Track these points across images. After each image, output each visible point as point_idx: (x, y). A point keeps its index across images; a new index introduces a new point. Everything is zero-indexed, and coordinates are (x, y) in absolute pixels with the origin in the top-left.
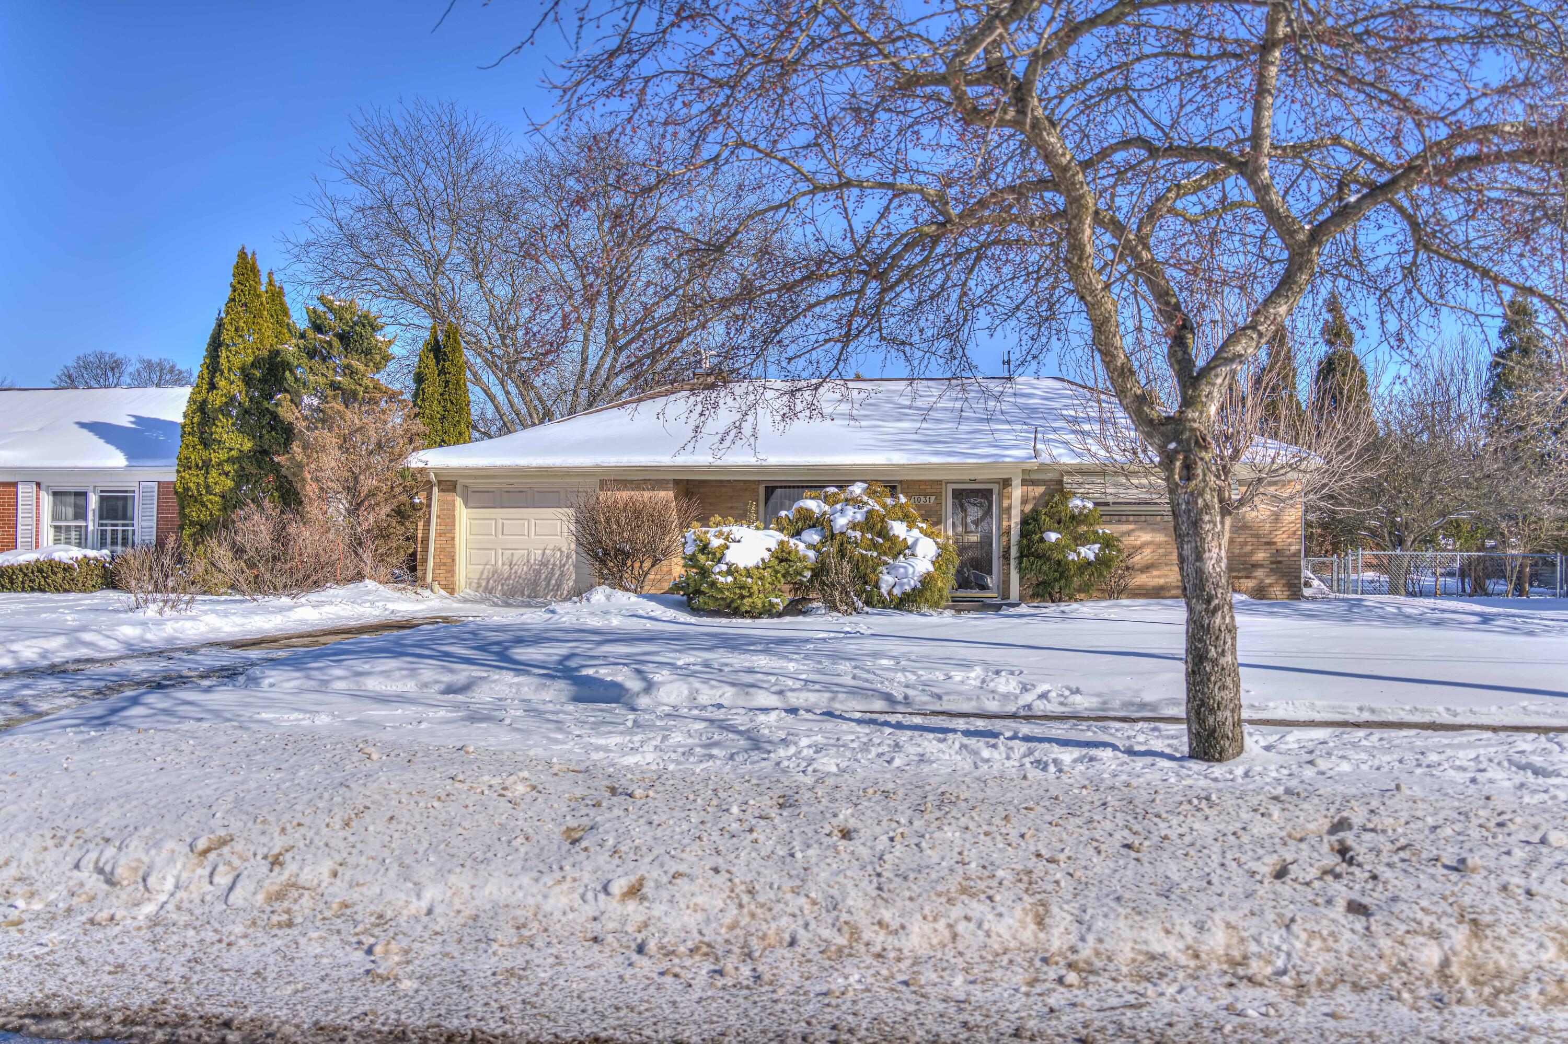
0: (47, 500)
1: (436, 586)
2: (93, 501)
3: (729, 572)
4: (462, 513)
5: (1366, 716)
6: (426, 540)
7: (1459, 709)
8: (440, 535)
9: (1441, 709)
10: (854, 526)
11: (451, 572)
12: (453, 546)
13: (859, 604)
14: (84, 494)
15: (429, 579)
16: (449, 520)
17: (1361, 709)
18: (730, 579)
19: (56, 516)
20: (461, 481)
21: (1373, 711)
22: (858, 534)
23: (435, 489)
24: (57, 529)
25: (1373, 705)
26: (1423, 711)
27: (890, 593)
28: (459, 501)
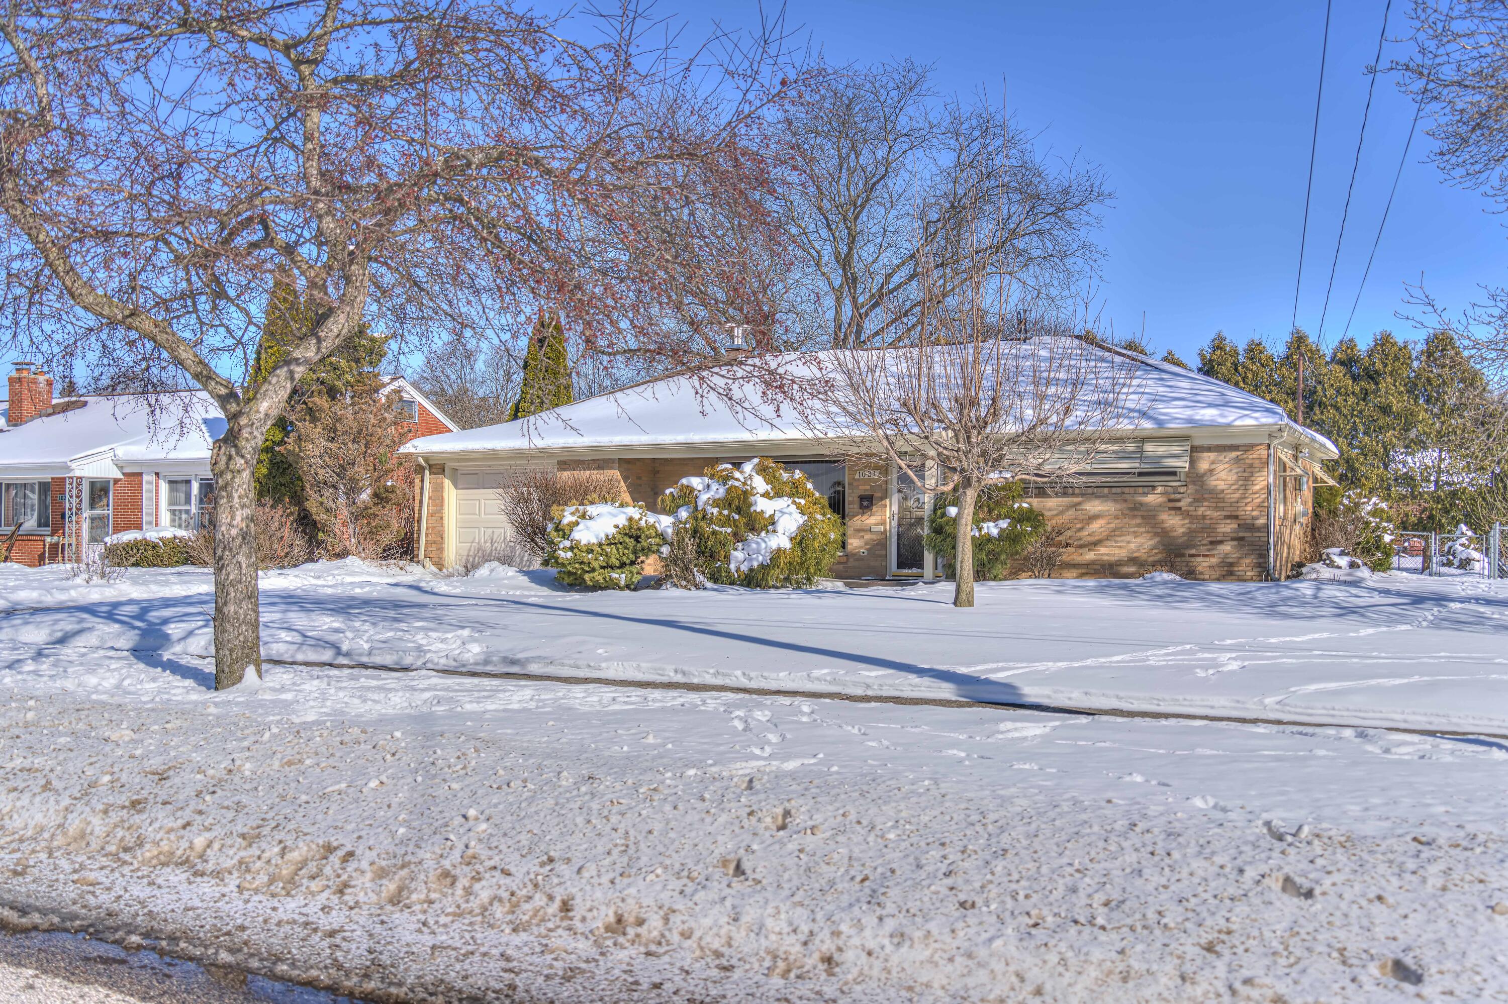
0: (164, 487)
1: (427, 562)
2: (195, 487)
3: (571, 549)
4: (451, 494)
5: (679, 678)
6: (419, 521)
7: (753, 674)
8: (431, 515)
9: (738, 673)
10: (716, 503)
11: (440, 549)
12: (442, 525)
13: (700, 578)
14: (188, 482)
15: (421, 556)
16: (438, 500)
17: (676, 671)
18: (570, 554)
19: (172, 502)
20: (450, 465)
21: (684, 673)
22: (715, 511)
23: (427, 472)
24: (173, 512)
25: (686, 668)
26: (724, 675)
27: (738, 569)
28: (447, 483)
